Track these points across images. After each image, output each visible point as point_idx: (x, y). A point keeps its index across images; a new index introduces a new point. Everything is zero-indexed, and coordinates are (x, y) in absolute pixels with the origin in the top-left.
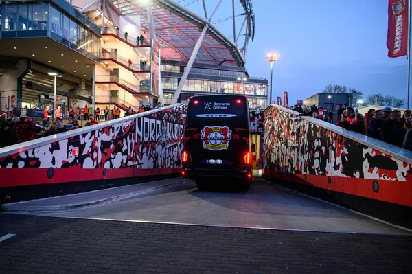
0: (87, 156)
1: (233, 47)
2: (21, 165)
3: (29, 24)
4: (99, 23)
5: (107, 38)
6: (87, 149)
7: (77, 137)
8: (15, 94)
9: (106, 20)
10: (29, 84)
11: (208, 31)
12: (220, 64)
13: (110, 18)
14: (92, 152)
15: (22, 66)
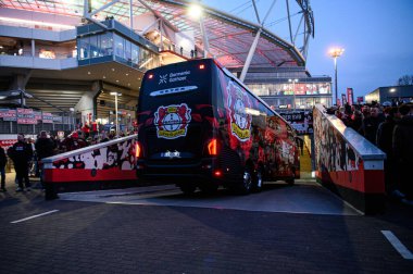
0: (125, 159)
1: (291, 47)
2: (70, 166)
3: (99, 51)
4: (157, 42)
5: (165, 55)
6: (125, 154)
7: (115, 145)
8: (92, 112)
9: (164, 39)
10: (103, 103)
11: (262, 35)
12: (278, 66)
13: (167, 36)
14: (130, 157)
15: (96, 87)
